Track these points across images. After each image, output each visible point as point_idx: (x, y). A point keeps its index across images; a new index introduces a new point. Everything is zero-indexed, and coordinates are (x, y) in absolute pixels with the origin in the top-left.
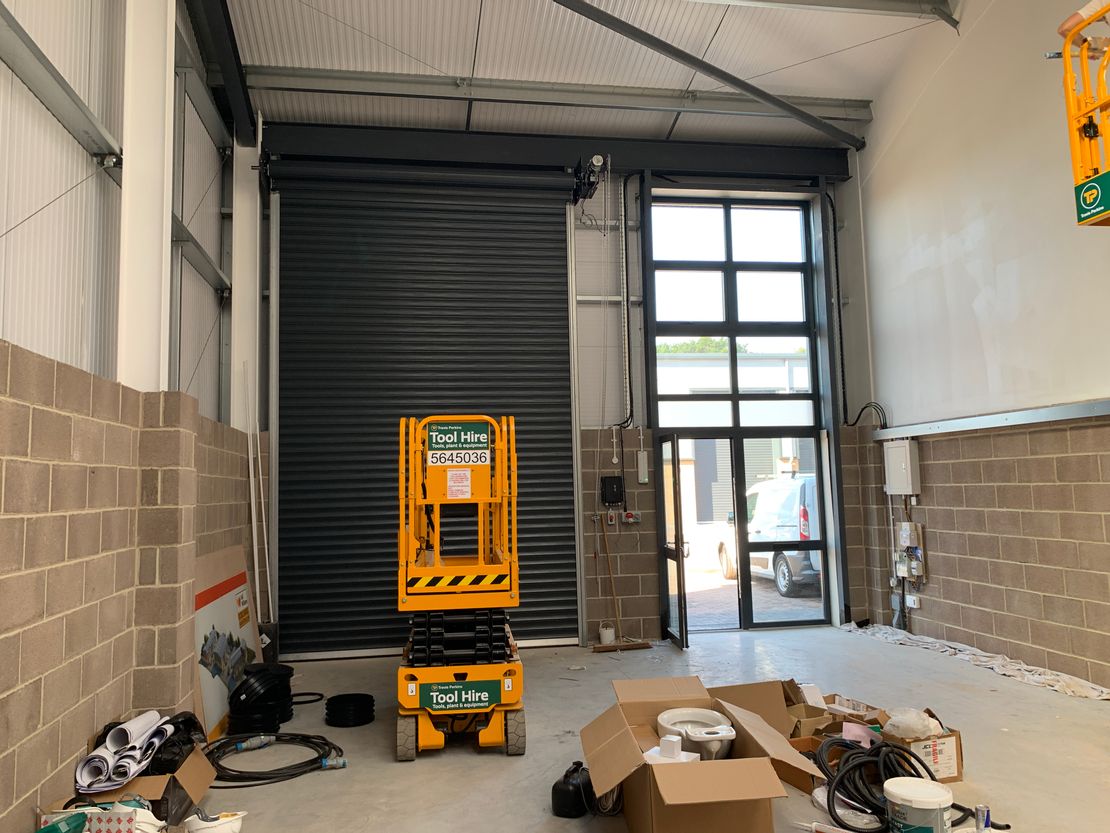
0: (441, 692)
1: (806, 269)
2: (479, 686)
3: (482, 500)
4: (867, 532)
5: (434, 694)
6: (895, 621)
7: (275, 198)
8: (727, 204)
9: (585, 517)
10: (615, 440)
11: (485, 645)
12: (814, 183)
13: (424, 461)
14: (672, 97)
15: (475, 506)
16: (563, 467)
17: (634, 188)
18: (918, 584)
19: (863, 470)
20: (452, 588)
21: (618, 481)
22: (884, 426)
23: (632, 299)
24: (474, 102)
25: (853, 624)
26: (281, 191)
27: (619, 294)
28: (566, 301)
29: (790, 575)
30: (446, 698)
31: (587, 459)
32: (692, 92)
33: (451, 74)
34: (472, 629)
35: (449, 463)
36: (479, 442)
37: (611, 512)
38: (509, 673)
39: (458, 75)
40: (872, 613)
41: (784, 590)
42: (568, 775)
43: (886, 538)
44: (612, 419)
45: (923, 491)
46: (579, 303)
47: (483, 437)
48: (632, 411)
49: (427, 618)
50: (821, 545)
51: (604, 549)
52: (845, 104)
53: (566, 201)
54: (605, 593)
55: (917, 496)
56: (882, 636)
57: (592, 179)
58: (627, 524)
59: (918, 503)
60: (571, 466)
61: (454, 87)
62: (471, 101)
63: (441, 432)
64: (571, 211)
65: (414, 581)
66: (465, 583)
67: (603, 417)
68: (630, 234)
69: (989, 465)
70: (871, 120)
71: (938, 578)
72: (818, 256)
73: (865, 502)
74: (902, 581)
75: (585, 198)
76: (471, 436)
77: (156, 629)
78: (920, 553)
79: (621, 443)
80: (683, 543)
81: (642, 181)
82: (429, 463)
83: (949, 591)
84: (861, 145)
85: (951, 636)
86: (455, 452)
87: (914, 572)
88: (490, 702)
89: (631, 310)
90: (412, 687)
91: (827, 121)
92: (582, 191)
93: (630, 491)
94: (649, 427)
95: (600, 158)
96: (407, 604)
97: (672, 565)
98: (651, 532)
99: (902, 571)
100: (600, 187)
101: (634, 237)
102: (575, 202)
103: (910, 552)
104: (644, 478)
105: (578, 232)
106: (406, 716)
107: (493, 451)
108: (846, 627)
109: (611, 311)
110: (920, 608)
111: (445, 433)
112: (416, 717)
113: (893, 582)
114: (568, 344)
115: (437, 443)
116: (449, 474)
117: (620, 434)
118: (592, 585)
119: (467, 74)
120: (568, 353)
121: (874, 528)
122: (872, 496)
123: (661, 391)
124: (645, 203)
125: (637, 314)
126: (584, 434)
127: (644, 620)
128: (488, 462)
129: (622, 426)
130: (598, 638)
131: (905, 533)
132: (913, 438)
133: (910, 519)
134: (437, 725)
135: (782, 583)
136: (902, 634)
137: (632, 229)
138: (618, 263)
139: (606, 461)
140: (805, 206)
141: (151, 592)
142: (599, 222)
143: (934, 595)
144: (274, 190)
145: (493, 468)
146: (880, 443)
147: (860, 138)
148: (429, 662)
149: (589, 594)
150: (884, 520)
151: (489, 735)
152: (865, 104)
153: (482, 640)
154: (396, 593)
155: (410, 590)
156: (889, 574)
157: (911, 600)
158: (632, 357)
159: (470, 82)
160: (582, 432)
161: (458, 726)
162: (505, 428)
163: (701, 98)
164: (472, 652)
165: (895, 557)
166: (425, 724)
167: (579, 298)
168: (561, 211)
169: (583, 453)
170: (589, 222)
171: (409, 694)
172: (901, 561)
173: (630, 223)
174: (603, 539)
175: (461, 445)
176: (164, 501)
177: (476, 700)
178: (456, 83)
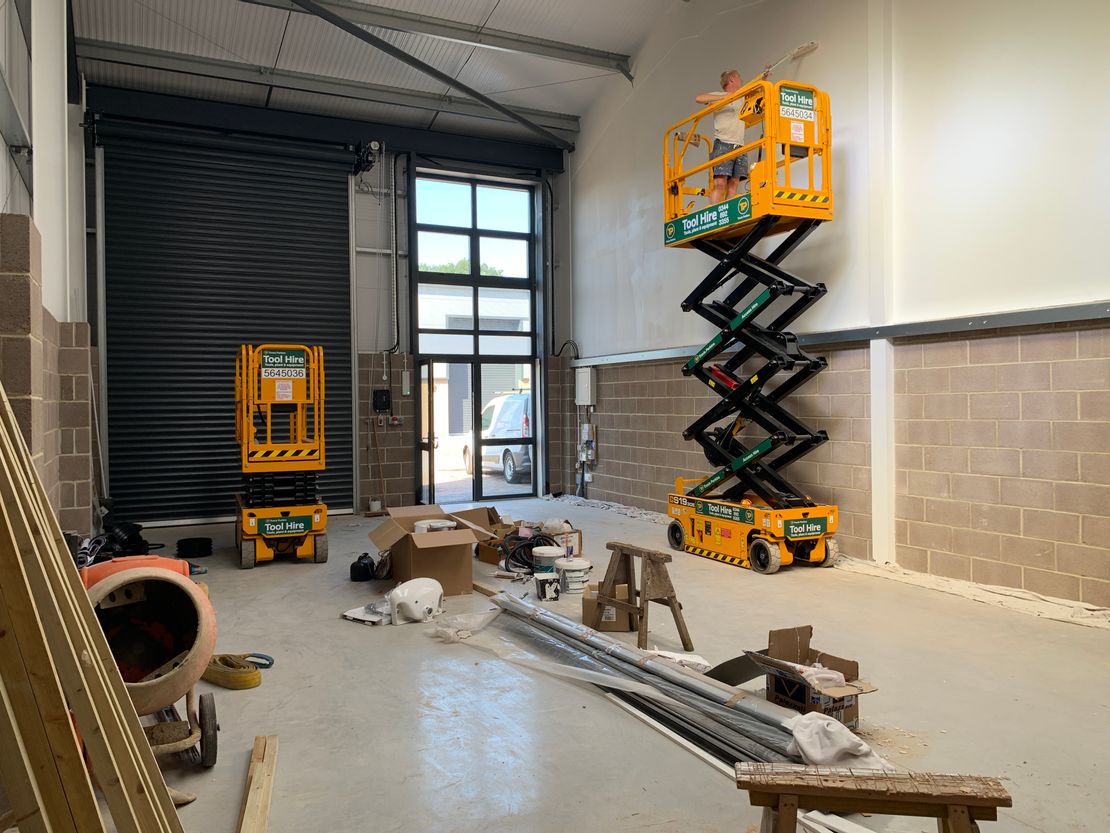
0: (272, 523)
1: (530, 238)
2: (298, 520)
3: (301, 400)
4: (563, 431)
5: (268, 525)
6: (577, 491)
7: (99, 153)
8: (474, 183)
9: (360, 420)
10: (385, 362)
11: (302, 494)
12: (538, 174)
13: (259, 374)
14: (434, 99)
15: (296, 405)
16: (345, 381)
17: (402, 163)
18: (591, 466)
19: (563, 387)
20: (280, 458)
21: (387, 393)
22: (577, 358)
23: (400, 252)
24: (274, 88)
25: (551, 495)
26: (106, 146)
27: (389, 248)
28: (348, 252)
29: (515, 467)
30: (275, 527)
31: (363, 376)
32: (450, 97)
33: (256, 63)
34: (293, 485)
35: (276, 376)
36: (298, 363)
37: (381, 417)
38: (316, 512)
39: (263, 64)
40: (564, 487)
41: (509, 478)
42: (360, 558)
43: (575, 435)
44: (383, 346)
45: (597, 404)
46: (358, 252)
47: (301, 360)
48: (398, 340)
49: (262, 477)
50: (532, 441)
51: (375, 445)
52: (561, 117)
53: (349, 172)
54: (374, 476)
55: (594, 406)
56: (569, 501)
57: (370, 158)
58: (393, 425)
59: (595, 411)
60: (351, 382)
61: (258, 74)
62: (271, 87)
63: (271, 355)
64: (352, 181)
65: (254, 453)
66: (288, 455)
67: (377, 343)
68: (398, 200)
69: (634, 385)
70: (579, 131)
71: (603, 460)
72: (539, 229)
73: (563, 411)
74: (583, 464)
75: (363, 171)
76: (292, 359)
77: (75, 483)
78: (594, 444)
79: (390, 364)
80: (434, 438)
81: (409, 159)
82: (263, 376)
83: (609, 469)
84: (572, 149)
85: (609, 498)
86: (281, 370)
87: (589, 457)
88: (305, 529)
89: (399, 261)
90: (253, 522)
91: (546, 129)
92: (362, 165)
93: (396, 401)
94: (411, 353)
95: (377, 143)
96: (248, 468)
97: (425, 454)
98: (410, 432)
99: (583, 458)
100: (376, 165)
101: (402, 203)
102: (356, 173)
103: (588, 443)
104: (407, 391)
105: (358, 196)
106: (247, 540)
107: (308, 369)
108: (546, 497)
109: (383, 261)
110: (593, 482)
111: (274, 356)
112: (255, 540)
113: (577, 465)
114: (349, 287)
115: (268, 363)
116: (277, 384)
117: (389, 356)
118: (364, 471)
119: (270, 64)
120: (348, 294)
121: (568, 428)
122: (567, 408)
123: (421, 326)
124: (410, 177)
125: (404, 264)
126: (361, 357)
127: (403, 496)
128: (304, 376)
129: (391, 352)
130: (368, 508)
131: (585, 432)
132: (594, 366)
133: (589, 422)
134: (269, 546)
135: (509, 474)
136: (581, 499)
137: (400, 196)
138: (389, 222)
139: (378, 379)
140: (531, 190)
141: (70, 458)
142: (374, 190)
143: (601, 473)
144: (98, 145)
145: (308, 382)
146: (574, 369)
147: (570, 142)
148: (263, 505)
149: (362, 476)
150: (574, 423)
151: (303, 551)
152: (576, 119)
153: (299, 491)
154: (240, 460)
155: (251, 459)
156: (575, 460)
157: (588, 477)
158: (400, 298)
159: (273, 72)
160: (359, 355)
161: (282, 546)
162: (316, 354)
163: (455, 102)
164: (293, 499)
165: (579, 448)
166: (261, 544)
167: (358, 249)
168: (344, 180)
169: (360, 372)
170: (366, 189)
171: (250, 525)
172: (583, 451)
173: (399, 192)
174: (374, 436)
175: (285, 365)
176: (78, 398)
177: (295, 528)
178: (259, 70)
